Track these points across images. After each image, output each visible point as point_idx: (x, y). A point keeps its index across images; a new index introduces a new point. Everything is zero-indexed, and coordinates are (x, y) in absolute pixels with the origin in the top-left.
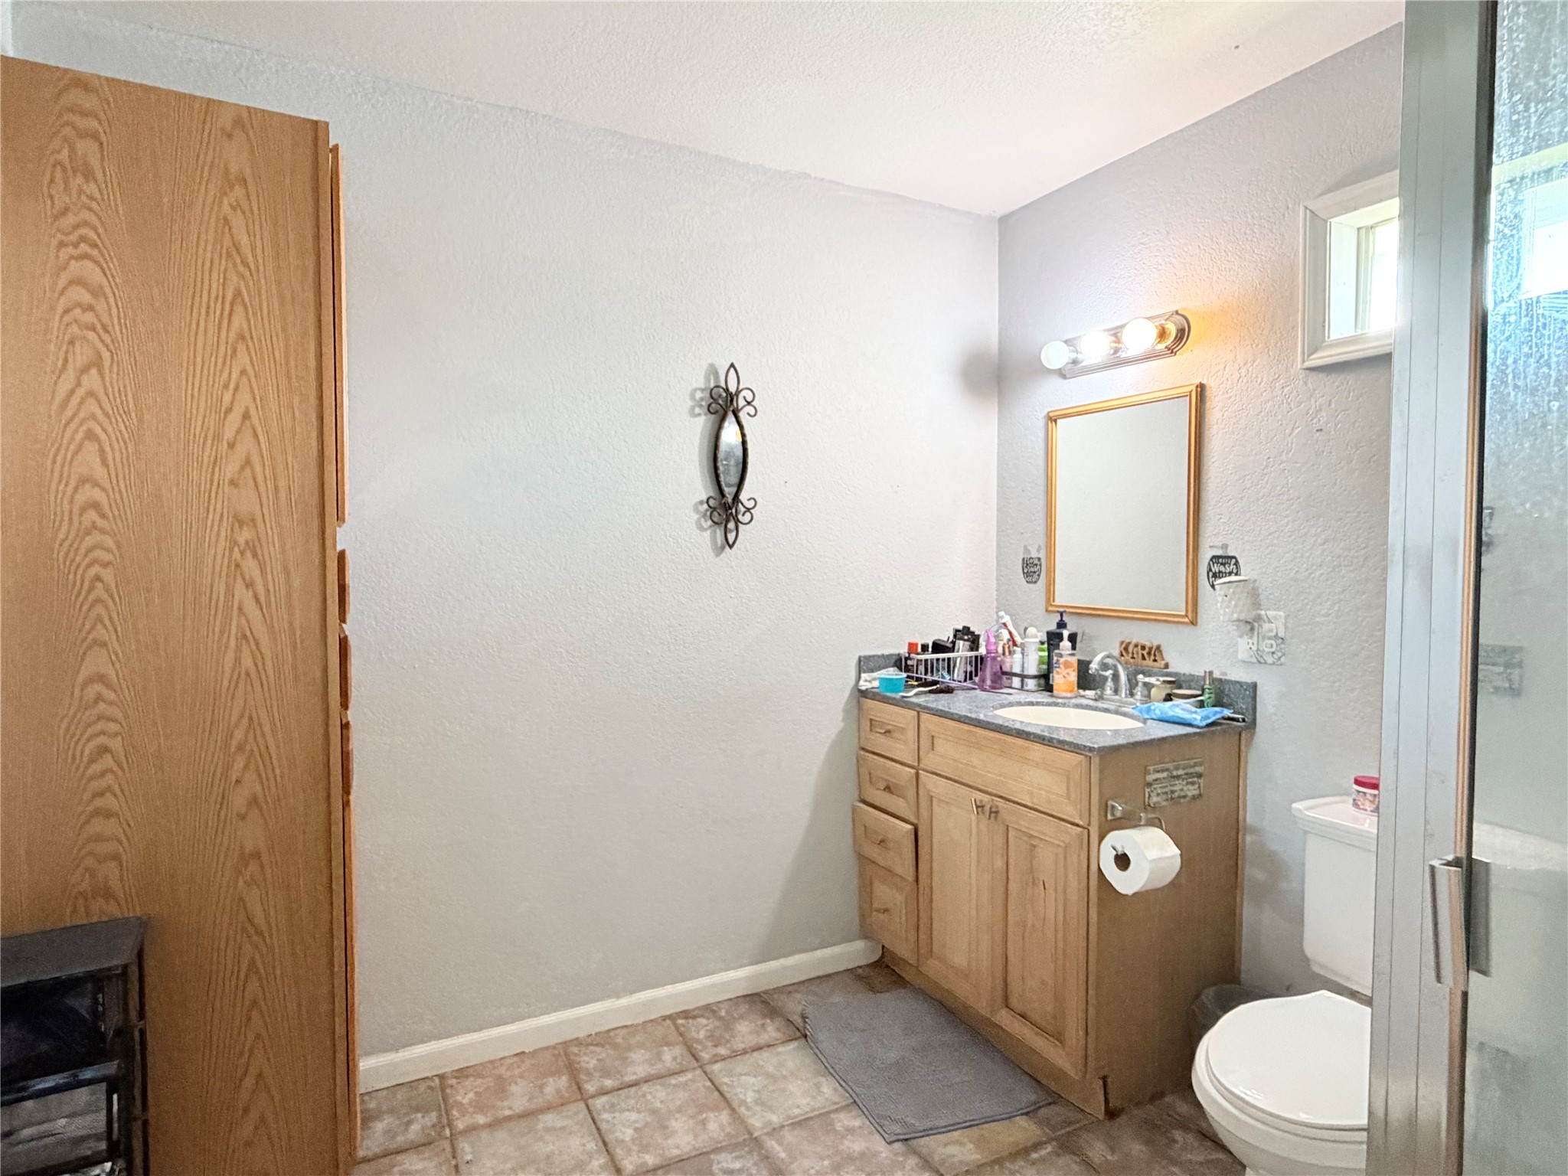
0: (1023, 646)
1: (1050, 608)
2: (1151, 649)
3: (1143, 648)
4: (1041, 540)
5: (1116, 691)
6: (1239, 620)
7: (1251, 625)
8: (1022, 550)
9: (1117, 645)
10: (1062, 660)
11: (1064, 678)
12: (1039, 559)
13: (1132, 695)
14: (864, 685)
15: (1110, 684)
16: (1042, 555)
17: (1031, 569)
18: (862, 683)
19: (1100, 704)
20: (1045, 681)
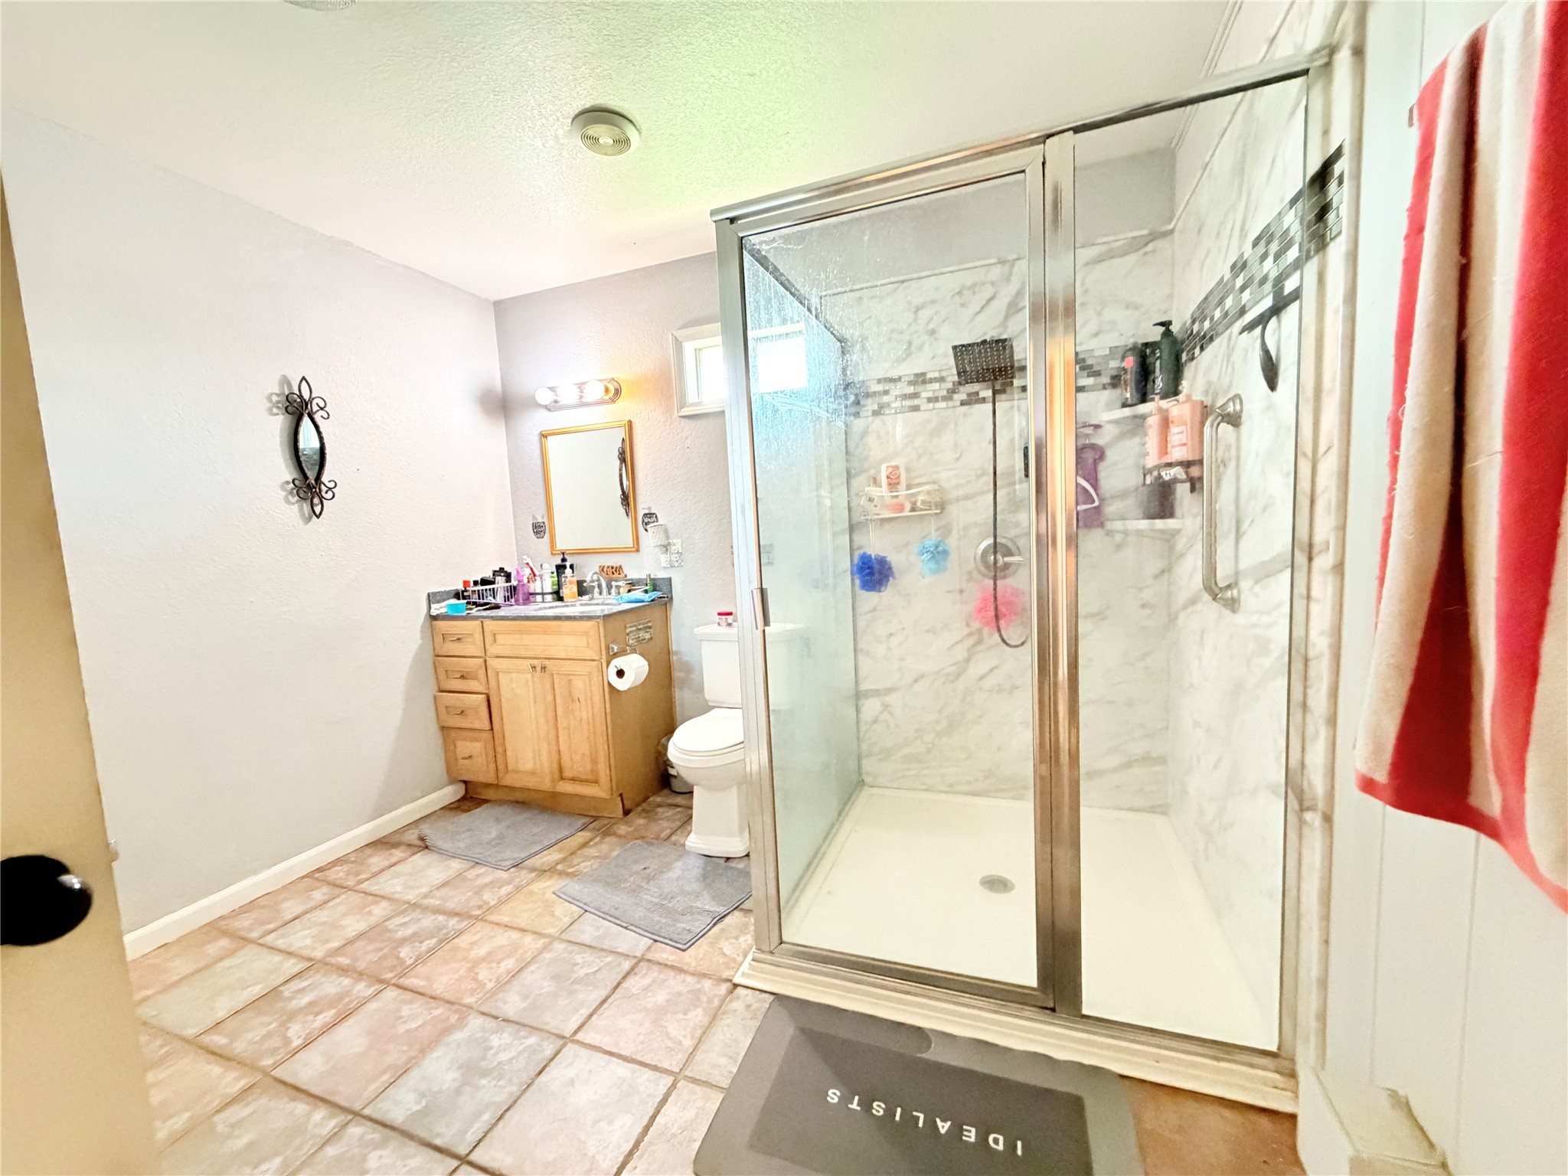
0: (541, 576)
1: (554, 552)
2: (616, 568)
3: (612, 568)
4: (543, 510)
5: (601, 593)
6: (661, 545)
7: (666, 548)
8: (532, 518)
9: (598, 568)
10: (567, 580)
11: (569, 590)
12: (544, 523)
13: (610, 594)
14: (434, 612)
15: (597, 590)
16: (546, 520)
17: (538, 529)
18: (432, 610)
19: (592, 602)
20: (558, 596)
